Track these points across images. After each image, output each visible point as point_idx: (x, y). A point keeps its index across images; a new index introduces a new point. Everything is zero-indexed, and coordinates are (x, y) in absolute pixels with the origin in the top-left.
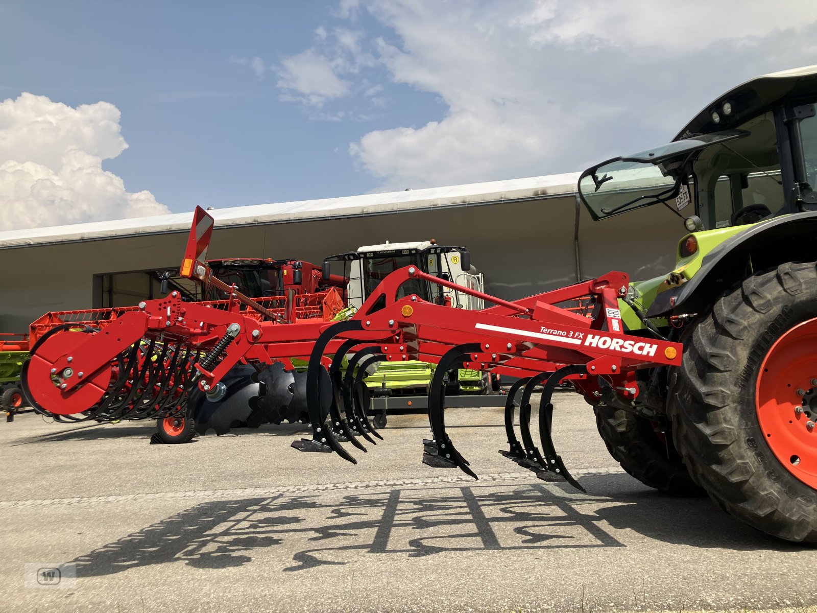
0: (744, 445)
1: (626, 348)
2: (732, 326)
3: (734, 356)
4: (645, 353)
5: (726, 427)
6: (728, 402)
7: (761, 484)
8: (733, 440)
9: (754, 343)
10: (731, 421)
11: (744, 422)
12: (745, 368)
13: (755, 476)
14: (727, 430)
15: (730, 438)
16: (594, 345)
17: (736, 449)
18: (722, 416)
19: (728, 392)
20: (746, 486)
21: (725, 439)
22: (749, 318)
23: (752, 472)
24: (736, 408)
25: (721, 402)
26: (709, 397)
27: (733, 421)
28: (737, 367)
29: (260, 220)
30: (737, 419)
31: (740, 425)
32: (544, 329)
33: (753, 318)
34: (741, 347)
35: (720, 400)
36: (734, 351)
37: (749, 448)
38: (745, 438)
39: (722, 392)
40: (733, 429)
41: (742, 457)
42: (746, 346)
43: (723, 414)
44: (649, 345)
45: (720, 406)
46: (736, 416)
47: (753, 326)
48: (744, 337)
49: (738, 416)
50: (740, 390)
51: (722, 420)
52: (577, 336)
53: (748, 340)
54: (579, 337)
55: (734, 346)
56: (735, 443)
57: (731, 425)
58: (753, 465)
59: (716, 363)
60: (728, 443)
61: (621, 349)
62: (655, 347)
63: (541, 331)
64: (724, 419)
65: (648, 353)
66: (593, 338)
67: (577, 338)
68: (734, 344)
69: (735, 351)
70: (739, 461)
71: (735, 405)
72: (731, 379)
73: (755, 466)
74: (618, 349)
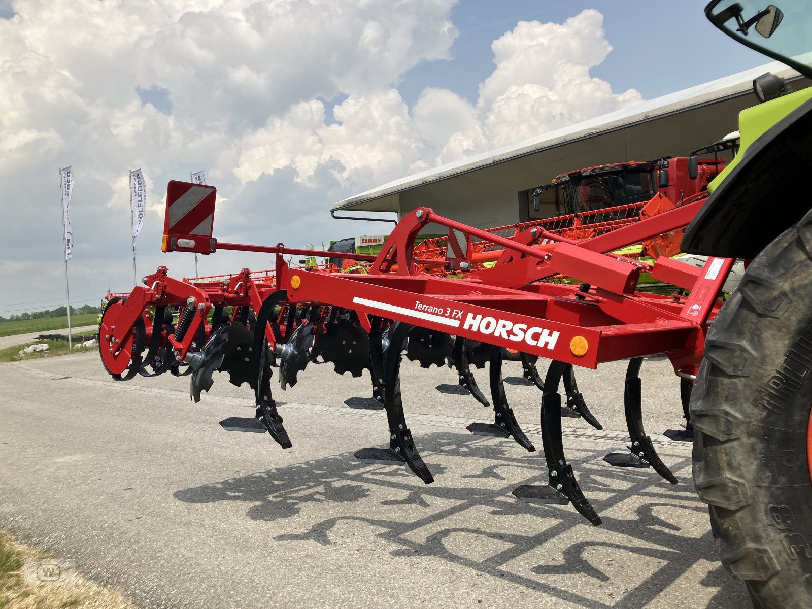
0: (764, 518)
1: (516, 335)
2: (758, 291)
3: (755, 350)
4: (541, 344)
5: (730, 479)
6: (737, 432)
7: (791, 595)
8: (742, 504)
9: (803, 325)
10: (741, 470)
11: (769, 474)
12: (778, 372)
13: (781, 579)
14: (731, 484)
15: (735, 498)
16: (474, 329)
17: (748, 521)
18: (724, 458)
19: (738, 415)
20: (764, 590)
21: (727, 498)
22: (795, 274)
23: (774, 568)
24: (753, 449)
25: (723, 432)
26: (705, 420)
27: (744, 470)
28: (761, 371)
29: (651, 115)
30: (753, 467)
31: (758, 480)
32: (419, 304)
33: (804, 275)
34: (771, 332)
35: (722, 427)
36: (756, 339)
37: (772, 525)
38: (767, 505)
39: (727, 413)
40: (743, 485)
41: (757, 539)
42: (783, 330)
43: (727, 455)
44: (546, 332)
45: (721, 439)
46: (752, 460)
47: (802, 292)
48: (779, 314)
49: (756, 463)
50: (765, 413)
51: (725, 464)
52: (455, 315)
53: (788, 318)
54: (457, 317)
55: (757, 329)
56: (746, 509)
57: (742, 477)
58: (777, 557)
59: (719, 360)
60: (733, 508)
61: (509, 336)
62: (556, 334)
63: (416, 308)
64: (727, 464)
65: (547, 344)
66: (474, 318)
67: (454, 318)
68: (759, 325)
69: (759, 341)
70: (751, 545)
71: (752, 440)
72: (748, 393)
73: (782, 559)
74: (505, 336)
